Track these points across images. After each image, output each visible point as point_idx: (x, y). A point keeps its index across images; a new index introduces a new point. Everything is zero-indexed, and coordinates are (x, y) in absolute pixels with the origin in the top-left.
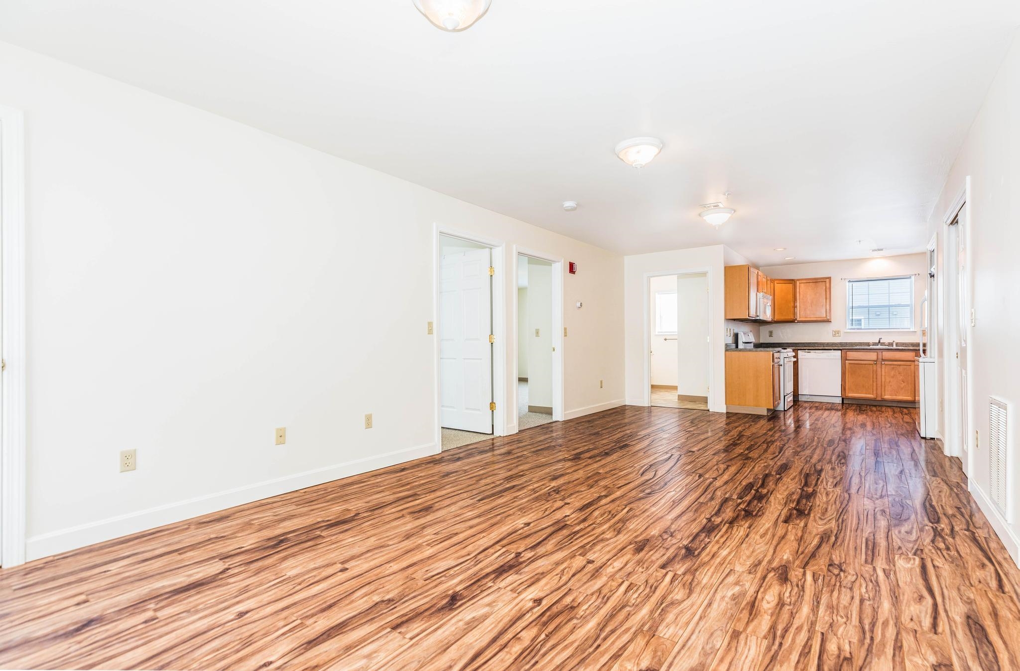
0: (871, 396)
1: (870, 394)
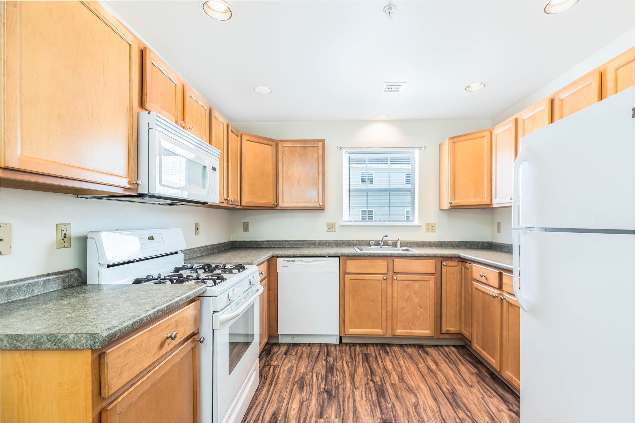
0: (378, 331)
1: (378, 328)
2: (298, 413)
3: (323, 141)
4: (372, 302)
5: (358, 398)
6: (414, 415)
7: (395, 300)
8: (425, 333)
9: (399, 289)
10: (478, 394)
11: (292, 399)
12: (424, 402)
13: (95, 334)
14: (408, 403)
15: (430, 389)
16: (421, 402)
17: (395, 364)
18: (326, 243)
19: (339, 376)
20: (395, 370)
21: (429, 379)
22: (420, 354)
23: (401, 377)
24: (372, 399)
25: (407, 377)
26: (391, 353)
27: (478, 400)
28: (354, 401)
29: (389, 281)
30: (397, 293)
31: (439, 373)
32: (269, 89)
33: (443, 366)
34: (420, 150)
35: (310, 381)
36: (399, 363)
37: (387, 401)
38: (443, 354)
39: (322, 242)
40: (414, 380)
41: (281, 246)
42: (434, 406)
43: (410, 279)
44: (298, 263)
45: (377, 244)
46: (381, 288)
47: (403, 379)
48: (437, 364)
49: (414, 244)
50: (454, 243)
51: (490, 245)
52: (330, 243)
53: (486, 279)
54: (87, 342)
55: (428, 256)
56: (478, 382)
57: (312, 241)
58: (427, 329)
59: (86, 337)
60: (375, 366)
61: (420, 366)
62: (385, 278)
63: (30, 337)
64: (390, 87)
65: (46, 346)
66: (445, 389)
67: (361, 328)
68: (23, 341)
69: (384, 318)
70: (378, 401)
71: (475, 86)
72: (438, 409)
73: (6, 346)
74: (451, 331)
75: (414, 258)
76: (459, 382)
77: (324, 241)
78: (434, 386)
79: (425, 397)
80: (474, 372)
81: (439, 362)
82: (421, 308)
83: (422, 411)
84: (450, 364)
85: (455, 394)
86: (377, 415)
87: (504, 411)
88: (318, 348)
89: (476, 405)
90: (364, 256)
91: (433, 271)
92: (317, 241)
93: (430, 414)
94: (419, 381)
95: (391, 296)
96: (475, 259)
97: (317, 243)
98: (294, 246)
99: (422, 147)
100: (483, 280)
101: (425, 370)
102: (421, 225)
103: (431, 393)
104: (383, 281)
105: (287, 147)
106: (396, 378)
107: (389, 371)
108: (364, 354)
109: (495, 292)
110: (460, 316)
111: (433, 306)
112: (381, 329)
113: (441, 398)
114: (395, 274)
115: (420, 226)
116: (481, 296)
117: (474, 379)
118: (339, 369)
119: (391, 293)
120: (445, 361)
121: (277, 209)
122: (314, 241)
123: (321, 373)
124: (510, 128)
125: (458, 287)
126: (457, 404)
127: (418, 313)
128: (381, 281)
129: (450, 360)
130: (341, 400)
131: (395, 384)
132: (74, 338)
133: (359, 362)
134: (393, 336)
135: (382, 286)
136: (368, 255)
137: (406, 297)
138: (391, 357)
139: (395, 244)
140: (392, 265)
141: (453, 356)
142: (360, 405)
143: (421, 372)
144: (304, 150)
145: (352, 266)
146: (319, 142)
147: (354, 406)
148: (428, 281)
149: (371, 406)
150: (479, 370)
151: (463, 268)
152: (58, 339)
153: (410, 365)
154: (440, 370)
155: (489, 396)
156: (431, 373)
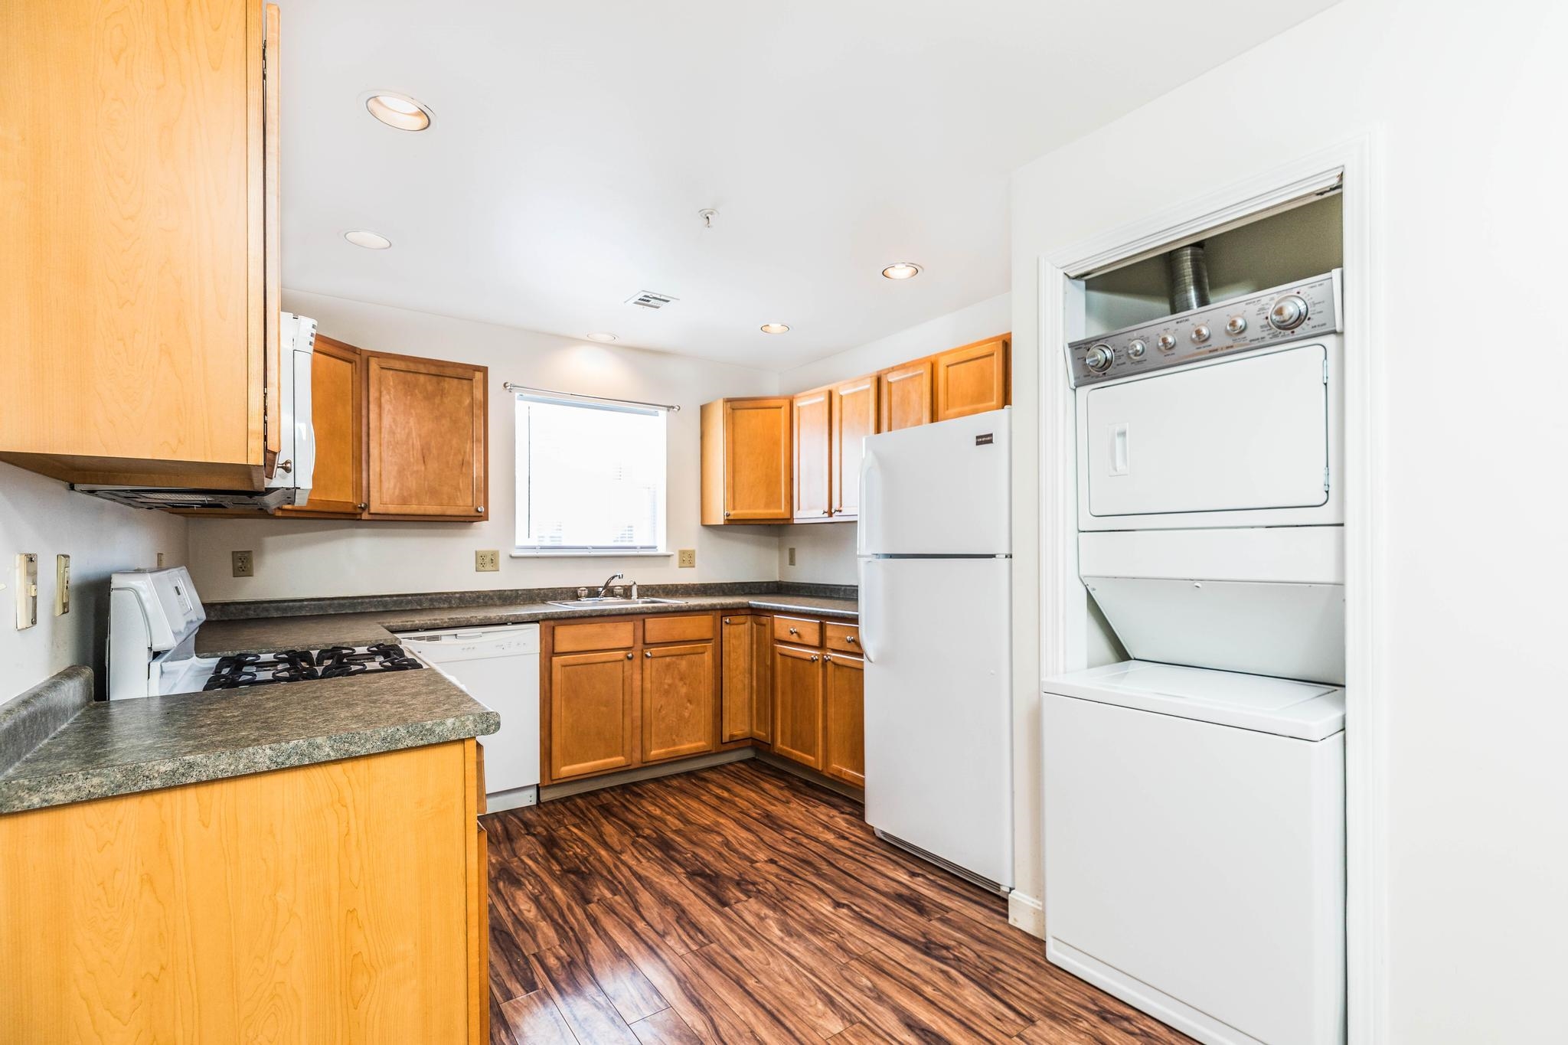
2: (541, 911)
3: (484, 370)
4: (605, 706)
5: (632, 863)
6: (729, 854)
7: (647, 696)
8: (698, 748)
9: (654, 674)
10: (799, 808)
11: (511, 901)
12: (735, 837)
13: (488, 714)
14: (712, 844)
15: (735, 821)
16: (730, 838)
17: (663, 807)
18: (479, 597)
19: (575, 847)
20: (668, 814)
21: (726, 809)
22: (695, 785)
23: (683, 820)
24: (657, 857)
25: (692, 816)
26: (646, 793)
27: (802, 813)
28: (630, 868)
29: (637, 661)
30: (651, 682)
31: (737, 799)
32: (384, 240)
33: (738, 789)
34: (668, 410)
35: (525, 869)
36: (668, 804)
37: (681, 852)
38: (732, 776)
39: (467, 595)
40: (707, 817)
41: (359, 611)
42: (751, 837)
43: (673, 653)
44: (445, 641)
45: (593, 593)
46: (621, 676)
47: (688, 820)
48: (728, 790)
49: (661, 592)
50: (725, 586)
51: (777, 587)
52: (486, 596)
53: (799, 635)
54: (476, 726)
55: (703, 608)
56: (794, 796)
57: (443, 593)
58: (700, 740)
59: (475, 720)
60: (631, 817)
61: (704, 798)
62: (630, 655)
63: (375, 733)
64: (647, 299)
65: (405, 743)
66: (754, 815)
67: (586, 761)
68: (362, 741)
69: (628, 734)
70: (668, 856)
71: (775, 327)
72: (758, 838)
73: (329, 755)
74: (736, 736)
75: (679, 614)
76: (770, 803)
77: (471, 592)
78: (738, 815)
79: (734, 832)
80: (783, 785)
81: (729, 786)
82: (691, 703)
83: (738, 846)
84: (745, 785)
85: (772, 817)
86: (678, 870)
87: (836, 816)
88: (496, 820)
89: (802, 820)
90: (590, 616)
91: (709, 636)
92: (455, 593)
93: (751, 846)
94: (715, 817)
95: (639, 689)
96: (781, 607)
97: (456, 597)
98: (393, 609)
99: (673, 408)
100: (794, 638)
101: (714, 802)
102: (673, 555)
103: (739, 824)
104: (627, 662)
105: (391, 372)
106: (677, 822)
107: (660, 817)
108: (598, 808)
109: (813, 653)
110: (751, 708)
111: (710, 696)
112: (623, 755)
113: (755, 826)
114: (649, 646)
115: (669, 556)
116: (790, 664)
117: (786, 793)
118: (568, 837)
119: (640, 683)
120: (736, 783)
121: (363, 518)
122: (447, 593)
123: (538, 853)
124: (821, 402)
125: (746, 658)
126: (778, 825)
127: (687, 714)
128: (621, 663)
129: (744, 780)
130: (605, 873)
131: (680, 830)
132: (454, 724)
133: (597, 819)
134: (644, 765)
135: (623, 672)
136: (599, 613)
137: (666, 687)
138: (650, 800)
139: (627, 592)
140: (642, 630)
141: (745, 775)
142: (643, 869)
143: (710, 805)
144: (438, 384)
145: (566, 638)
146: (475, 370)
147: (635, 874)
148: (702, 653)
149: (661, 865)
150: (788, 782)
151: (755, 625)
152: (427, 730)
153: (689, 801)
154: (736, 796)
155: (814, 807)
156: (725, 802)
